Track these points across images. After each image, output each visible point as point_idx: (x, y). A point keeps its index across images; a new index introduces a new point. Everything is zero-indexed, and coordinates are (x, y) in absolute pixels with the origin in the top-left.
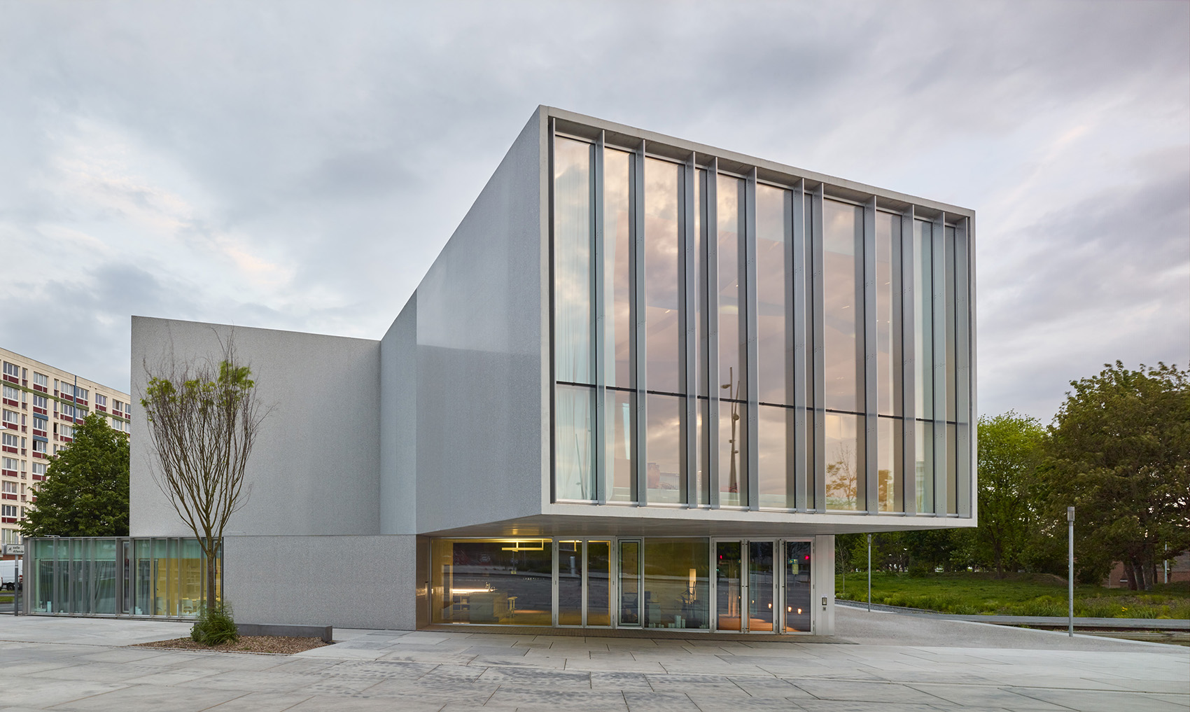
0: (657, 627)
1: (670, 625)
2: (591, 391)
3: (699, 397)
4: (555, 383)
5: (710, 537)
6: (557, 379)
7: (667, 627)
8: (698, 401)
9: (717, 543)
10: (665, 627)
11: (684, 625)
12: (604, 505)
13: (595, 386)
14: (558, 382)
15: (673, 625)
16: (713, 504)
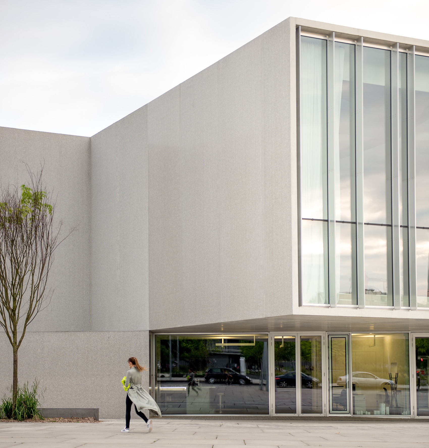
0: (364, 414)
1: (375, 412)
2: (323, 224)
3: (401, 226)
4: (301, 219)
5: (410, 332)
6: (303, 216)
7: (373, 414)
8: (400, 229)
9: (417, 338)
10: (371, 414)
11: (388, 412)
12: (335, 307)
13: (327, 221)
14: (303, 219)
15: (378, 412)
16: (412, 306)
